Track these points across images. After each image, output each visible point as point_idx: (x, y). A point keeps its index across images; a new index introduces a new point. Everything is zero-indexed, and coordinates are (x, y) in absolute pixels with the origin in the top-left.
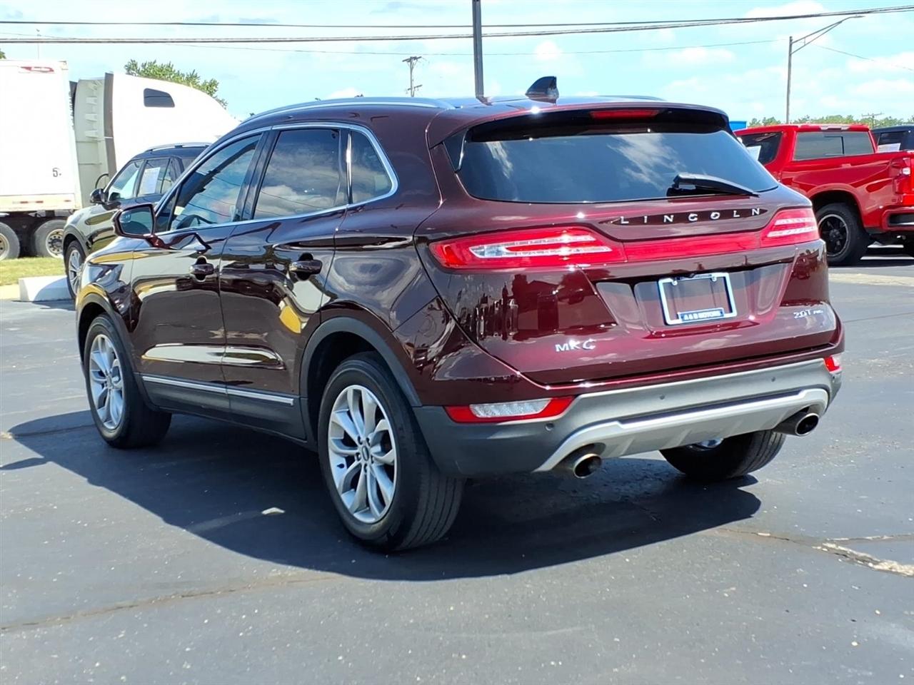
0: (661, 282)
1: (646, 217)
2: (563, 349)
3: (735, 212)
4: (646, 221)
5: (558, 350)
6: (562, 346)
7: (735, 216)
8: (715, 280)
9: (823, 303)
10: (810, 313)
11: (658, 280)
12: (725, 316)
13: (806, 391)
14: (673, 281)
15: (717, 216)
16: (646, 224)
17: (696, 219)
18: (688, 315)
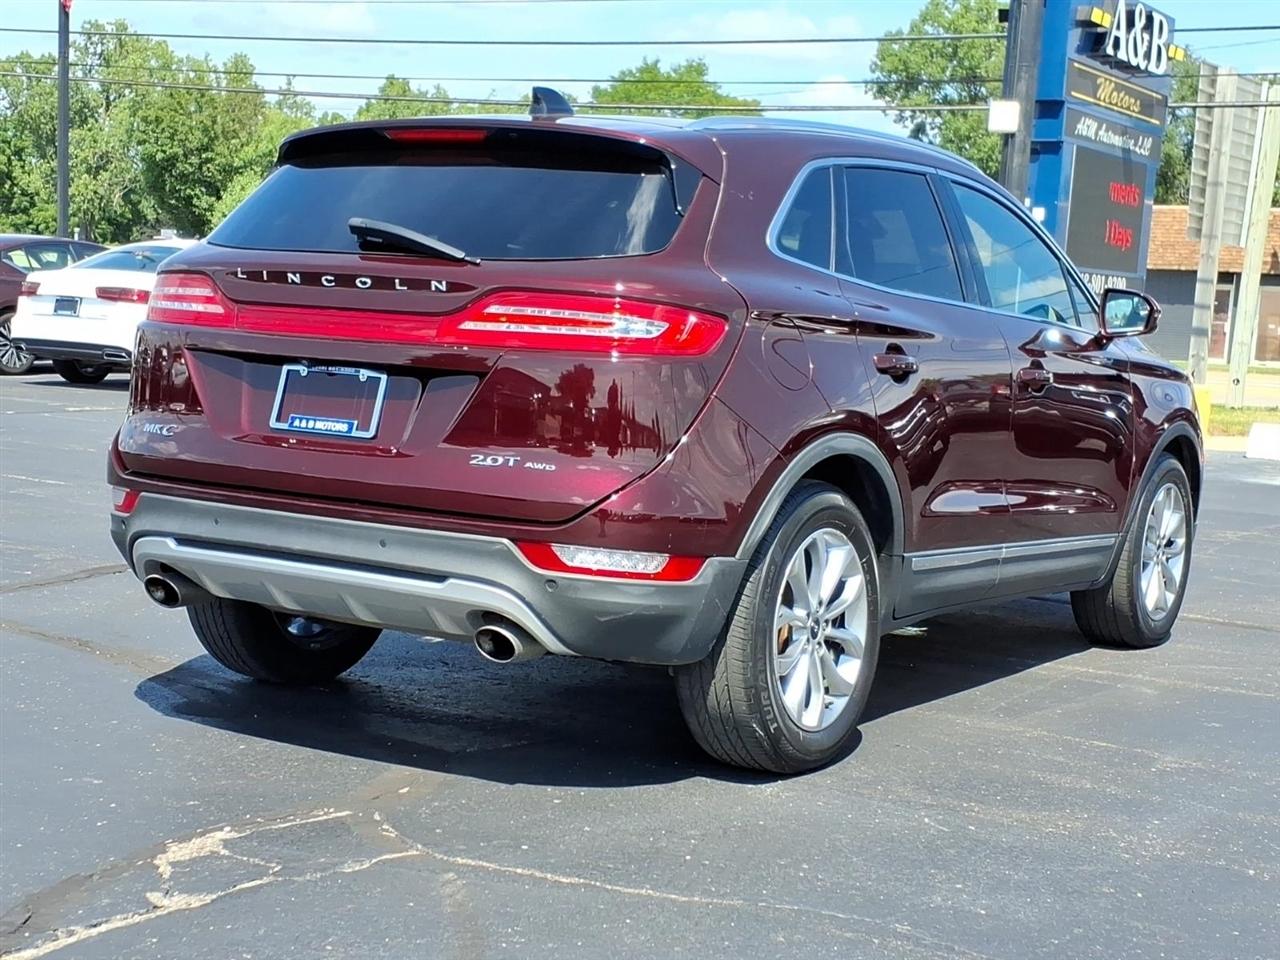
0: (285, 368)
1: (265, 272)
2: (148, 430)
3: (397, 281)
4: (265, 278)
5: (145, 430)
6: (149, 427)
7: (398, 287)
8: (361, 378)
10: (511, 463)
11: (282, 365)
12: (355, 433)
13: (452, 581)
14: (303, 370)
15: (365, 283)
16: (265, 281)
17: (333, 284)
18: (301, 420)
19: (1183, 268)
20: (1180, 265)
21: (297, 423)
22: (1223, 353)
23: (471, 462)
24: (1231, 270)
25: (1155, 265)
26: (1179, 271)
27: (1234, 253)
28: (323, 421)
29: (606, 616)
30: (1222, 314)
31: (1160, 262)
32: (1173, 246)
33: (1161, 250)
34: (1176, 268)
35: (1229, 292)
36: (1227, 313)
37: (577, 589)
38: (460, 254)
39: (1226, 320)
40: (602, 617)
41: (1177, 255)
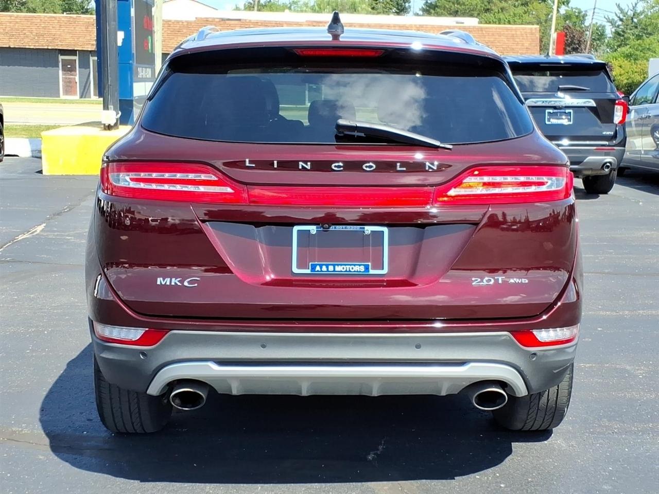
0: (296, 229)
1: (275, 162)
2: (163, 283)
3: (398, 164)
4: (276, 166)
5: (159, 283)
6: (164, 280)
7: (398, 169)
8: (367, 233)
9: (562, 270)
10: (500, 282)
11: (293, 227)
12: (372, 272)
13: (472, 364)
14: (313, 229)
15: (371, 167)
16: (275, 169)
17: (342, 169)
18: (321, 266)
19: (50, 48)
20: (48, 46)
21: (318, 268)
22: (76, 91)
23: (473, 284)
24: (76, 49)
25: (34, 46)
26: (48, 49)
27: (76, 40)
28: (341, 265)
29: (557, 369)
30: (73, 73)
31: (37, 45)
32: (43, 35)
33: (36, 38)
34: (46, 47)
35: (75, 60)
36: (76, 71)
37: (547, 356)
38: (437, 143)
39: (76, 76)
40: (555, 370)
41: (46, 41)
